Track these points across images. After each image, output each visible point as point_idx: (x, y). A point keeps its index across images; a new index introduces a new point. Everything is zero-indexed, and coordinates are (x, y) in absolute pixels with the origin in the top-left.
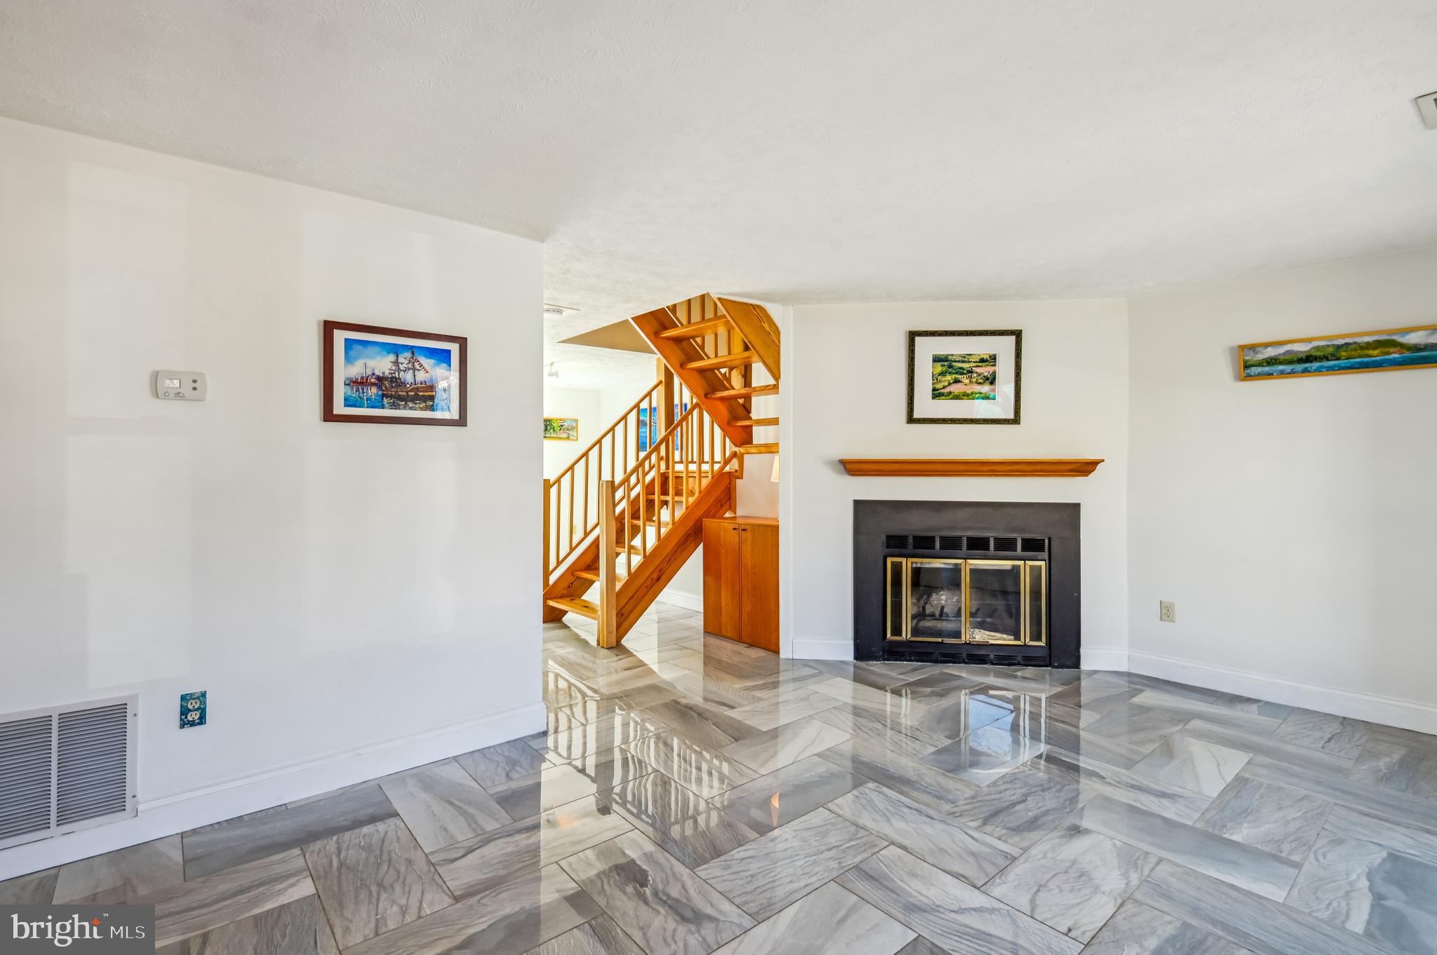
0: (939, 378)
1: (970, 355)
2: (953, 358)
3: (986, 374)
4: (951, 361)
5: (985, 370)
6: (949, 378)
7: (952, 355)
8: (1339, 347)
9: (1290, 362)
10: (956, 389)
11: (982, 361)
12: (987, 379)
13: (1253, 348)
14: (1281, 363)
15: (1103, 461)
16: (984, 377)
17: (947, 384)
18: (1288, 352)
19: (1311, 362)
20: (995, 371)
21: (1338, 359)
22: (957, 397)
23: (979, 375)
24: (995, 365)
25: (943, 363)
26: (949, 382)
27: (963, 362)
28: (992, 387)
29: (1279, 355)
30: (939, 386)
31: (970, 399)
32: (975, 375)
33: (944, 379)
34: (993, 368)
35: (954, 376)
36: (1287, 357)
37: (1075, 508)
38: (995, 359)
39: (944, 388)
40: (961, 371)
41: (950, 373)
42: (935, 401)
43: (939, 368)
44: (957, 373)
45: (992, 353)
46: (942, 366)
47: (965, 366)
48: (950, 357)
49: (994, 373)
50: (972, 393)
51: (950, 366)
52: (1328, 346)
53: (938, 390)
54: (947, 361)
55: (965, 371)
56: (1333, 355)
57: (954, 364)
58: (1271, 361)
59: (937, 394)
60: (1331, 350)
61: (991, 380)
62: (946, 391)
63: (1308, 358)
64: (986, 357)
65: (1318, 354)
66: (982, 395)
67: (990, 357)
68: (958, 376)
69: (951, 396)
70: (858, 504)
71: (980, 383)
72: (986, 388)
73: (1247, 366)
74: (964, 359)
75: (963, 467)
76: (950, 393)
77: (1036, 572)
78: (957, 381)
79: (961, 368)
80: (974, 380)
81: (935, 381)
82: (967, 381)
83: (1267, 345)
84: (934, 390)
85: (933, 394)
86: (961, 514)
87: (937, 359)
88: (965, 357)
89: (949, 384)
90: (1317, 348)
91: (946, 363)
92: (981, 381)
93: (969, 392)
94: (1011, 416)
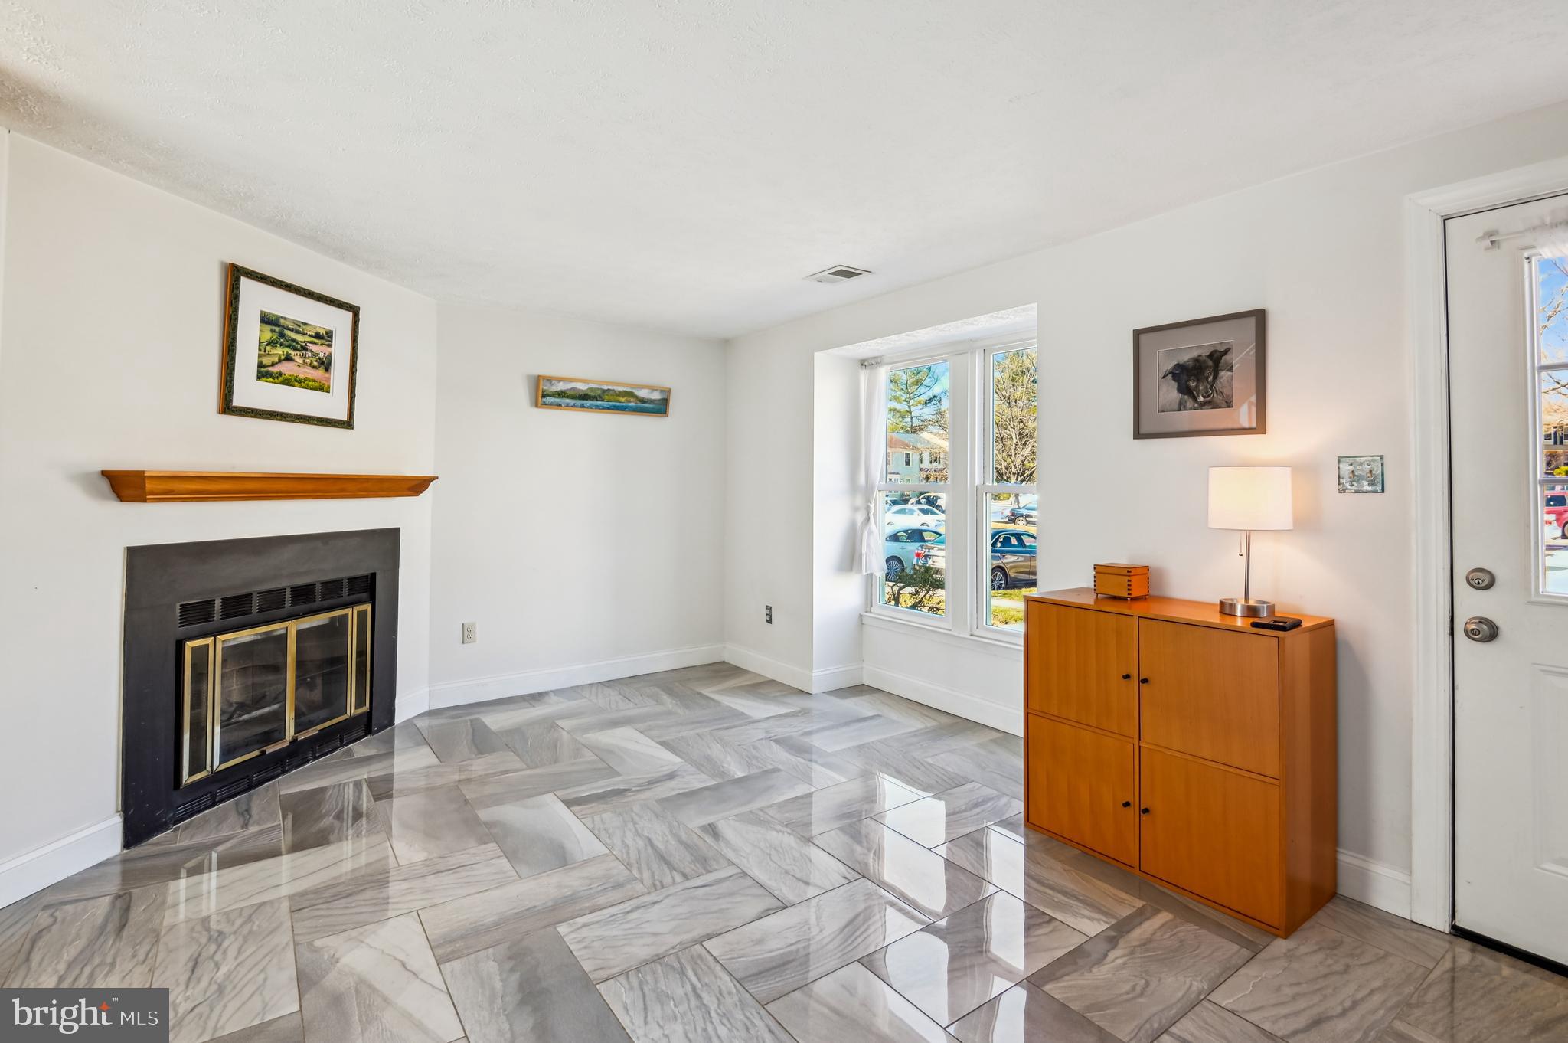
0: (268, 348)
1: (306, 324)
2: (286, 323)
3: (321, 356)
4: (283, 326)
5: (320, 350)
6: (280, 351)
7: (285, 319)
8: (604, 391)
9: (573, 397)
10: (287, 369)
11: (318, 336)
12: (323, 363)
13: (549, 380)
14: (568, 397)
15: (437, 478)
16: (320, 359)
17: (276, 359)
18: (573, 389)
19: (587, 400)
20: (331, 354)
21: (603, 401)
22: (287, 382)
23: (314, 355)
24: (330, 346)
25: (274, 328)
26: (280, 357)
27: (297, 332)
28: (327, 375)
29: (567, 390)
30: (266, 361)
31: (303, 388)
32: (309, 354)
33: (274, 352)
34: (329, 349)
35: (286, 350)
36: (572, 393)
37: (393, 534)
38: (331, 337)
39: (273, 364)
40: (293, 345)
41: (281, 345)
42: (261, 383)
43: (268, 335)
44: (289, 346)
45: (329, 328)
46: (273, 331)
47: (299, 338)
48: (282, 321)
49: (330, 356)
50: (306, 379)
51: (282, 335)
52: (599, 389)
53: (265, 366)
54: (279, 326)
55: (299, 346)
56: (600, 397)
57: (287, 332)
58: (561, 394)
59: (263, 374)
60: (599, 392)
61: (326, 364)
62: (275, 369)
63: (585, 397)
64: (322, 332)
65: (592, 394)
66: (317, 384)
67: (327, 333)
68: (290, 352)
69: (281, 379)
70: (136, 556)
71: (314, 367)
72: (319, 374)
73: (544, 395)
74: (298, 328)
75: (290, 485)
76: (280, 374)
77: (362, 615)
78: (289, 358)
79: (294, 340)
80: (308, 361)
81: (263, 353)
82: (300, 361)
83: (560, 380)
84: (260, 365)
85: (259, 372)
86: (287, 553)
87: (266, 320)
88: (299, 326)
89: (280, 361)
90: (591, 389)
91: (277, 329)
92: (316, 364)
93: (302, 376)
94: (344, 417)
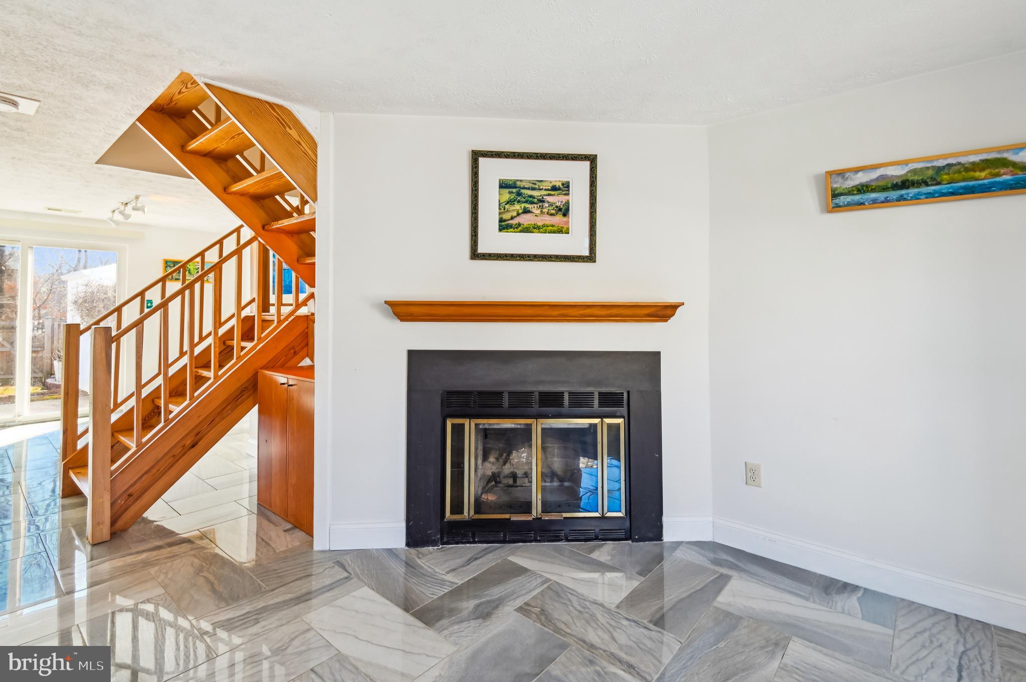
0: (507, 207)
1: (541, 181)
2: (522, 184)
3: (558, 204)
4: (520, 187)
5: (557, 200)
6: (517, 207)
7: (521, 181)
8: (939, 170)
9: (884, 189)
10: (525, 220)
11: (554, 188)
12: (560, 210)
13: (841, 173)
14: (873, 190)
15: (683, 304)
16: (557, 207)
17: (515, 214)
18: (882, 177)
19: (908, 188)
20: (568, 201)
21: (939, 183)
22: (527, 230)
23: (551, 205)
24: (568, 194)
25: (511, 190)
26: (518, 211)
27: (533, 189)
28: (565, 219)
29: (871, 181)
30: (505, 217)
31: (541, 233)
32: (546, 205)
33: (512, 208)
34: (566, 197)
35: (523, 205)
36: (880, 183)
37: (655, 357)
38: (568, 187)
39: (512, 218)
40: (530, 200)
41: (519, 202)
42: (501, 233)
43: (506, 196)
44: (526, 202)
45: (565, 180)
46: (510, 193)
47: (535, 193)
48: (518, 183)
49: (568, 203)
50: (544, 226)
51: (519, 194)
52: (928, 168)
53: (505, 221)
54: (515, 187)
55: (536, 200)
56: (933, 179)
57: (523, 191)
58: (862, 189)
59: (504, 226)
60: (930, 173)
61: (565, 211)
62: (514, 222)
63: (904, 184)
64: (558, 184)
65: (916, 178)
66: (555, 228)
67: (563, 184)
68: (527, 206)
69: (520, 228)
70: (413, 356)
71: (552, 215)
72: (558, 219)
73: (835, 195)
74: (534, 186)
75: (529, 311)
76: (519, 225)
77: (613, 430)
78: (526, 211)
79: (531, 196)
80: (545, 210)
81: (502, 211)
82: (538, 212)
83: (857, 170)
84: (501, 220)
85: (500, 226)
86: (531, 366)
87: (503, 185)
88: (535, 184)
89: (518, 214)
90: (914, 172)
91: (514, 190)
92: (553, 212)
93: (540, 224)
94: (586, 253)
